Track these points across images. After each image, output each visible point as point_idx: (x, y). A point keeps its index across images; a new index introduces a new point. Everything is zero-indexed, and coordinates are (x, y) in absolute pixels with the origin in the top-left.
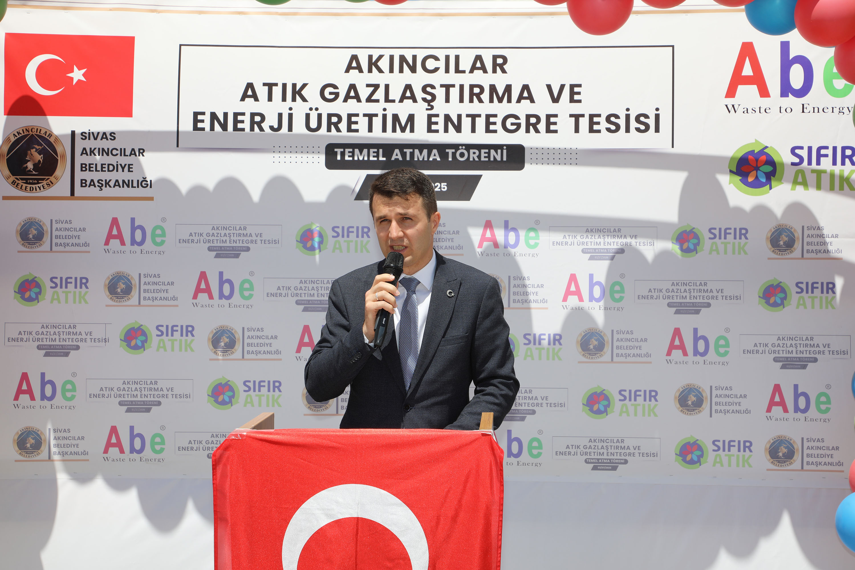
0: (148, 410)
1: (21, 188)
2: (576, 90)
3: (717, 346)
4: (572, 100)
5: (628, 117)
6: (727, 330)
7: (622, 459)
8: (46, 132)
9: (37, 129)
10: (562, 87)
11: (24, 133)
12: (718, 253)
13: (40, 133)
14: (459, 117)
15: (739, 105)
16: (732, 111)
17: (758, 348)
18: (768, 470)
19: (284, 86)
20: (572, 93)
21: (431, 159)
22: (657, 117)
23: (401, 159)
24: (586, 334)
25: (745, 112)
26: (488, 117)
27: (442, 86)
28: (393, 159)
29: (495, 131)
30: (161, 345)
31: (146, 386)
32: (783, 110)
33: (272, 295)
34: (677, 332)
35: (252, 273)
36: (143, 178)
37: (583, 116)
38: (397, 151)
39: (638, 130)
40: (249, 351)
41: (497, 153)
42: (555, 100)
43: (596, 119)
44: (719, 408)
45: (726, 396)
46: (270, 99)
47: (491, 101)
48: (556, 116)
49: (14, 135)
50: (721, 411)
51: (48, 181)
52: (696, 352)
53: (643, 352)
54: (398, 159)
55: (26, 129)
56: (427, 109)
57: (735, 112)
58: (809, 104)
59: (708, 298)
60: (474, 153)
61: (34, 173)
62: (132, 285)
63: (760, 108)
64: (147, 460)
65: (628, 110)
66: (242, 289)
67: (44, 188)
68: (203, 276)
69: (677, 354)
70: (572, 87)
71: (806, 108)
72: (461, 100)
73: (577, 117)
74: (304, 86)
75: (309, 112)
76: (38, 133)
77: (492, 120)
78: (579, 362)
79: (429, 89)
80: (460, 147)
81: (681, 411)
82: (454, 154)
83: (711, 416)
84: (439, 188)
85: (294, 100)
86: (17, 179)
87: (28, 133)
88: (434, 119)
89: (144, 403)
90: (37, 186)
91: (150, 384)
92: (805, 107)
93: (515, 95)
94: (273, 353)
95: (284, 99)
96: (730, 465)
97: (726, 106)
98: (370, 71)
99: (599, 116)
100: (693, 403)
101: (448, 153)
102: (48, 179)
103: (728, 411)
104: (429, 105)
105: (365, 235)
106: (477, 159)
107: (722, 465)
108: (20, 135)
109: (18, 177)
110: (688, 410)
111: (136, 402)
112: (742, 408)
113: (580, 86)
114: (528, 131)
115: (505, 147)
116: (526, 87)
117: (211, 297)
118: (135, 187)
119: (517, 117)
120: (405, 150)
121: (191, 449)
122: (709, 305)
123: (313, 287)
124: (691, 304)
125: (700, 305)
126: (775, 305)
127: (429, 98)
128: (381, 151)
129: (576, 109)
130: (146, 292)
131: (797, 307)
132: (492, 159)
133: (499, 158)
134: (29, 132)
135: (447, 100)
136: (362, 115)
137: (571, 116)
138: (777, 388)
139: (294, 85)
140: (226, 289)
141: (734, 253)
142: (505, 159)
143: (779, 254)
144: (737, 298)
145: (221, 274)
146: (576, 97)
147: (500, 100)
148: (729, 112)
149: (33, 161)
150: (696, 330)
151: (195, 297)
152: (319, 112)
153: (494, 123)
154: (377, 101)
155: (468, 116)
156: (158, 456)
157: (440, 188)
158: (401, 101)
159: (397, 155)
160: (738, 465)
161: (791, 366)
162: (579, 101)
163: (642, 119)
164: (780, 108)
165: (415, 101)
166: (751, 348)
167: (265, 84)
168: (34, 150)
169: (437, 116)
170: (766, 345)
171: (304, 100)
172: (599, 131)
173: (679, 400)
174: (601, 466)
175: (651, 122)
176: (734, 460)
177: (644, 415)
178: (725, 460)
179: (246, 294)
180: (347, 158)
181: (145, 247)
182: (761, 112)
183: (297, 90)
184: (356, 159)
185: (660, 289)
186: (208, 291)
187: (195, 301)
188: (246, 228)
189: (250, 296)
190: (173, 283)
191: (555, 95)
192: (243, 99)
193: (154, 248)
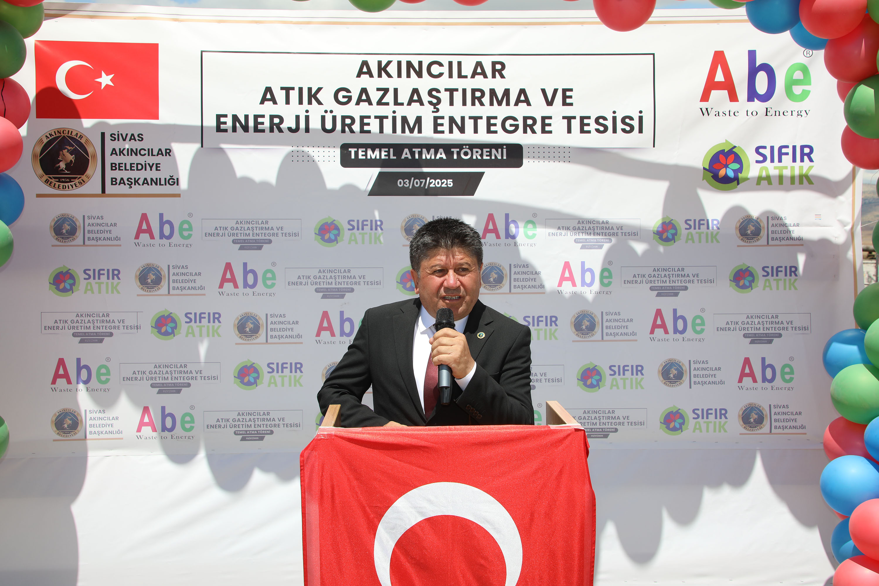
0: (179, 392)
1: (54, 187)
2: (568, 94)
3: (694, 325)
4: (565, 103)
5: (614, 119)
6: (703, 310)
7: (613, 428)
8: (77, 134)
9: (69, 131)
11: (56, 135)
12: (693, 242)
13: (71, 134)
14: (463, 119)
15: (712, 109)
16: (706, 114)
17: (730, 326)
18: (740, 434)
19: (301, 89)
20: (565, 97)
21: (438, 158)
22: (641, 118)
23: (410, 157)
24: (579, 316)
25: (716, 115)
26: (489, 119)
27: (446, 90)
28: (403, 157)
29: (496, 132)
30: (190, 331)
31: (176, 369)
32: (749, 113)
33: (294, 284)
34: (659, 313)
35: (274, 264)
36: (170, 176)
37: (574, 118)
38: (406, 150)
39: (624, 130)
40: (273, 336)
41: (497, 152)
42: (550, 103)
43: (586, 121)
44: (697, 380)
45: (703, 369)
47: (491, 104)
48: (550, 118)
49: (46, 136)
50: (699, 383)
51: (80, 180)
52: (676, 331)
53: (629, 331)
54: (408, 158)
55: (58, 131)
56: (433, 112)
57: (708, 115)
58: (771, 108)
59: (685, 281)
60: (477, 152)
61: (66, 172)
62: (161, 276)
63: (729, 111)
64: (178, 438)
65: (614, 112)
66: (265, 279)
67: (76, 187)
68: (228, 266)
69: (659, 332)
70: (564, 91)
71: (769, 112)
72: (464, 104)
73: (569, 119)
74: (319, 89)
75: (324, 114)
76: (69, 135)
77: (492, 121)
78: (573, 341)
79: (434, 93)
80: (464, 147)
81: (664, 383)
82: (459, 153)
83: (690, 387)
84: (445, 185)
85: (310, 103)
86: (50, 177)
87: (59, 135)
88: (440, 121)
89: (175, 385)
90: (69, 184)
91: (180, 367)
92: (768, 111)
93: (513, 99)
94: (295, 337)
95: (301, 102)
96: (707, 431)
97: (701, 109)
98: (380, 76)
99: (589, 118)
100: (674, 376)
101: (453, 152)
102: (80, 177)
103: (705, 383)
104: (435, 108)
105: (378, 228)
106: (479, 158)
107: (701, 431)
108: (53, 137)
109: (51, 176)
110: (670, 382)
111: (167, 384)
112: (717, 379)
113: (571, 90)
114: (525, 132)
115: (505, 147)
116: (522, 91)
117: (236, 286)
119: (515, 119)
120: (414, 150)
121: (219, 427)
122: (686, 288)
123: (331, 276)
124: (671, 288)
125: (678, 288)
126: (744, 287)
127: (435, 101)
128: (392, 150)
129: (568, 111)
130: (175, 282)
131: (764, 289)
132: (493, 157)
133: (499, 157)
134: (60, 133)
135: (452, 103)
136: (374, 117)
137: (564, 118)
138: (747, 361)
139: (310, 89)
140: (250, 279)
141: (707, 241)
142: (505, 158)
143: (747, 241)
144: (711, 281)
145: (245, 265)
146: (568, 101)
147: (500, 103)
148: (703, 115)
149: (66, 161)
150: (675, 311)
151: (221, 286)
152: (333, 114)
153: (495, 125)
154: (387, 104)
155: (470, 118)
156: (187, 434)
157: (447, 184)
158: (409, 104)
159: (406, 154)
160: (715, 431)
161: (759, 341)
163: (627, 121)
164: (747, 111)
165: (422, 104)
166: (724, 325)
167: (282, 88)
168: (66, 150)
169: (442, 118)
170: (737, 323)
171: (319, 103)
172: (589, 132)
173: (662, 373)
174: (593, 434)
175: (635, 123)
176: (711, 426)
177: (632, 388)
178: (704, 427)
179: (269, 283)
180: (360, 157)
181: (173, 240)
182: (730, 115)
183: (313, 94)
184: (369, 157)
185: (643, 275)
186: (233, 280)
187: (221, 290)
188: (268, 222)
189: (273, 285)
190: (200, 274)
191: (550, 99)
192: (262, 102)
193: (182, 241)
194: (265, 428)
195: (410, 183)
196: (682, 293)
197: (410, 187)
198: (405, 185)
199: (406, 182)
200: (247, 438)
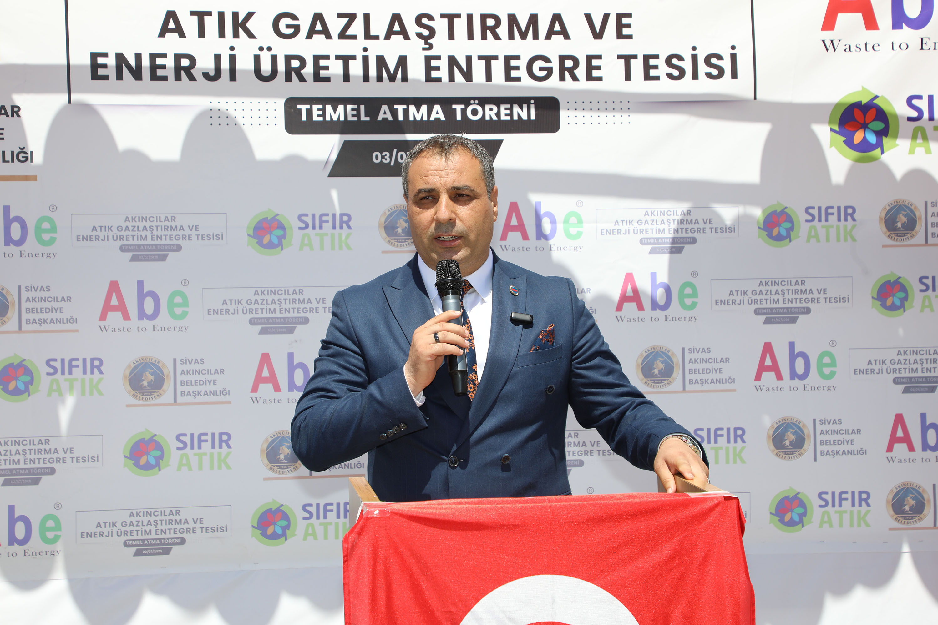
0: (36, 482)
2: (625, 21)
3: (820, 366)
4: (620, 36)
5: (694, 58)
6: (833, 343)
10: (606, 17)
12: (818, 240)
14: (469, 59)
15: (840, 41)
16: (831, 48)
17: (873, 367)
18: (891, 529)
19: (221, 15)
20: (620, 26)
21: (432, 118)
22: (734, 57)
23: (390, 118)
24: (648, 354)
25: (847, 50)
26: (508, 59)
27: (443, 16)
28: (380, 118)
29: (518, 79)
30: (55, 387)
31: (32, 447)
32: (896, 46)
33: (216, 312)
34: (768, 348)
35: (185, 282)
36: (20, 148)
37: (635, 57)
38: (385, 108)
39: (709, 75)
40: (184, 392)
41: (522, 109)
42: (598, 35)
43: (652, 62)
44: (825, 448)
45: (834, 432)
46: (202, 34)
47: (511, 36)
48: (599, 57)
50: (828, 453)
52: (793, 375)
53: (724, 376)
54: (387, 119)
57: (835, 50)
58: (929, 38)
59: (807, 300)
60: (491, 110)
62: (8, 302)
63: (866, 44)
64: (34, 553)
65: (694, 48)
66: (171, 305)
68: (114, 287)
69: (769, 377)
70: (619, 17)
71: (926, 43)
72: (471, 36)
73: (627, 59)
74: (250, 15)
75: (258, 52)
77: (513, 63)
79: (425, 21)
80: (472, 102)
81: (777, 454)
82: (464, 112)
83: (815, 460)
85: (236, 35)
88: (434, 63)
89: (30, 471)
91: (39, 443)
92: (924, 42)
93: (543, 28)
94: (218, 393)
95: (222, 35)
96: (841, 525)
97: (824, 41)
99: (656, 57)
100: (791, 443)
101: (455, 109)
103: (838, 453)
104: (426, 43)
105: (344, 225)
106: (495, 118)
107: (831, 526)
110: (786, 453)
111: (18, 471)
112: (855, 447)
113: (629, 15)
114: (562, 78)
115: (532, 101)
116: (557, 18)
117: (127, 317)
118: (8, 162)
119: (547, 60)
120: (396, 107)
121: (100, 534)
122: (808, 311)
123: (273, 300)
124: (785, 310)
125: (796, 310)
126: (893, 308)
127: (426, 33)
128: (362, 107)
129: (626, 47)
130: (30, 312)
131: (922, 311)
132: (516, 118)
133: (525, 117)
135: (451, 36)
136: (334, 57)
137: (620, 57)
138: (899, 420)
139: (235, 15)
140: (149, 305)
141: (838, 240)
142: (533, 117)
143: (897, 239)
144: (845, 300)
145: (140, 284)
146: (625, 31)
147: (523, 36)
148: (827, 50)
150: (792, 345)
151: (103, 317)
152: (273, 52)
153: (517, 68)
154: (354, 37)
155: (480, 58)
156: (49, 548)
158: (388, 37)
159: (385, 113)
160: (852, 525)
161: (916, 389)
162: (630, 37)
163: (714, 61)
164: (893, 43)
165: (407, 37)
166: (864, 366)
167: (192, 13)
169: (438, 58)
170: (884, 362)
171: (251, 35)
172: (657, 78)
173: (773, 439)
175: (726, 64)
176: (846, 517)
177: (727, 462)
178: (835, 518)
179: (178, 311)
180: (315, 118)
181: (26, 247)
182: (868, 50)
183: (240, 21)
184: (328, 119)
185: (744, 291)
186: (122, 308)
187: (102, 323)
188: (175, 218)
189: (184, 315)
190: (69, 299)
191: (598, 29)
192: (162, 34)
193: (40, 249)
194: (173, 535)
195: (391, 157)
196: (801, 317)
197: (392, 164)
198: (384, 161)
199: (386, 155)
200: (144, 552)
